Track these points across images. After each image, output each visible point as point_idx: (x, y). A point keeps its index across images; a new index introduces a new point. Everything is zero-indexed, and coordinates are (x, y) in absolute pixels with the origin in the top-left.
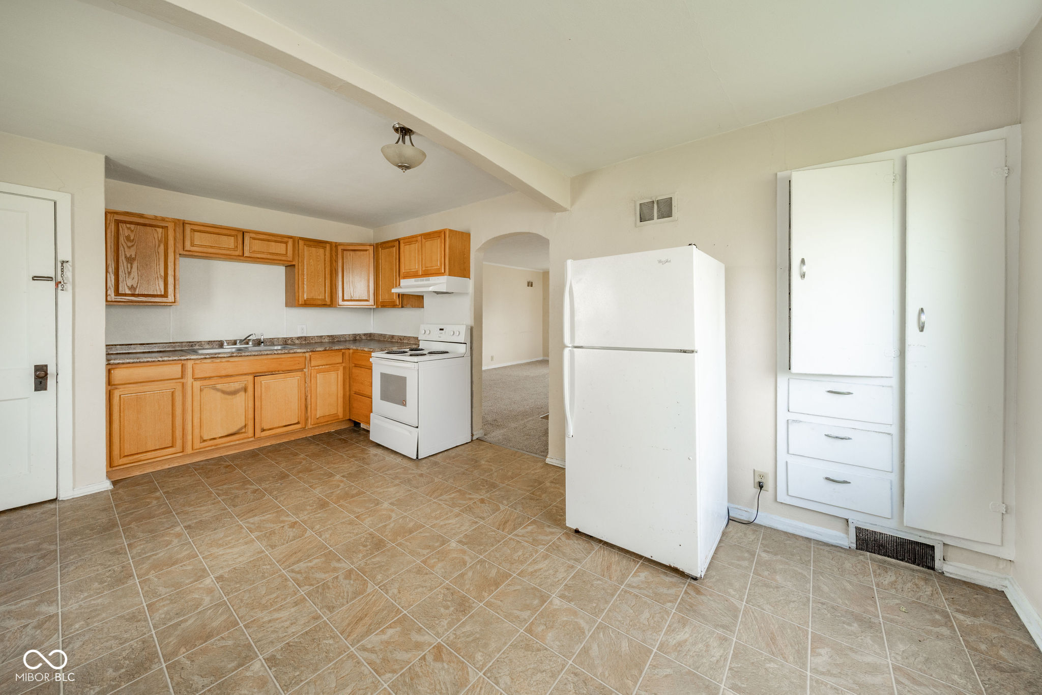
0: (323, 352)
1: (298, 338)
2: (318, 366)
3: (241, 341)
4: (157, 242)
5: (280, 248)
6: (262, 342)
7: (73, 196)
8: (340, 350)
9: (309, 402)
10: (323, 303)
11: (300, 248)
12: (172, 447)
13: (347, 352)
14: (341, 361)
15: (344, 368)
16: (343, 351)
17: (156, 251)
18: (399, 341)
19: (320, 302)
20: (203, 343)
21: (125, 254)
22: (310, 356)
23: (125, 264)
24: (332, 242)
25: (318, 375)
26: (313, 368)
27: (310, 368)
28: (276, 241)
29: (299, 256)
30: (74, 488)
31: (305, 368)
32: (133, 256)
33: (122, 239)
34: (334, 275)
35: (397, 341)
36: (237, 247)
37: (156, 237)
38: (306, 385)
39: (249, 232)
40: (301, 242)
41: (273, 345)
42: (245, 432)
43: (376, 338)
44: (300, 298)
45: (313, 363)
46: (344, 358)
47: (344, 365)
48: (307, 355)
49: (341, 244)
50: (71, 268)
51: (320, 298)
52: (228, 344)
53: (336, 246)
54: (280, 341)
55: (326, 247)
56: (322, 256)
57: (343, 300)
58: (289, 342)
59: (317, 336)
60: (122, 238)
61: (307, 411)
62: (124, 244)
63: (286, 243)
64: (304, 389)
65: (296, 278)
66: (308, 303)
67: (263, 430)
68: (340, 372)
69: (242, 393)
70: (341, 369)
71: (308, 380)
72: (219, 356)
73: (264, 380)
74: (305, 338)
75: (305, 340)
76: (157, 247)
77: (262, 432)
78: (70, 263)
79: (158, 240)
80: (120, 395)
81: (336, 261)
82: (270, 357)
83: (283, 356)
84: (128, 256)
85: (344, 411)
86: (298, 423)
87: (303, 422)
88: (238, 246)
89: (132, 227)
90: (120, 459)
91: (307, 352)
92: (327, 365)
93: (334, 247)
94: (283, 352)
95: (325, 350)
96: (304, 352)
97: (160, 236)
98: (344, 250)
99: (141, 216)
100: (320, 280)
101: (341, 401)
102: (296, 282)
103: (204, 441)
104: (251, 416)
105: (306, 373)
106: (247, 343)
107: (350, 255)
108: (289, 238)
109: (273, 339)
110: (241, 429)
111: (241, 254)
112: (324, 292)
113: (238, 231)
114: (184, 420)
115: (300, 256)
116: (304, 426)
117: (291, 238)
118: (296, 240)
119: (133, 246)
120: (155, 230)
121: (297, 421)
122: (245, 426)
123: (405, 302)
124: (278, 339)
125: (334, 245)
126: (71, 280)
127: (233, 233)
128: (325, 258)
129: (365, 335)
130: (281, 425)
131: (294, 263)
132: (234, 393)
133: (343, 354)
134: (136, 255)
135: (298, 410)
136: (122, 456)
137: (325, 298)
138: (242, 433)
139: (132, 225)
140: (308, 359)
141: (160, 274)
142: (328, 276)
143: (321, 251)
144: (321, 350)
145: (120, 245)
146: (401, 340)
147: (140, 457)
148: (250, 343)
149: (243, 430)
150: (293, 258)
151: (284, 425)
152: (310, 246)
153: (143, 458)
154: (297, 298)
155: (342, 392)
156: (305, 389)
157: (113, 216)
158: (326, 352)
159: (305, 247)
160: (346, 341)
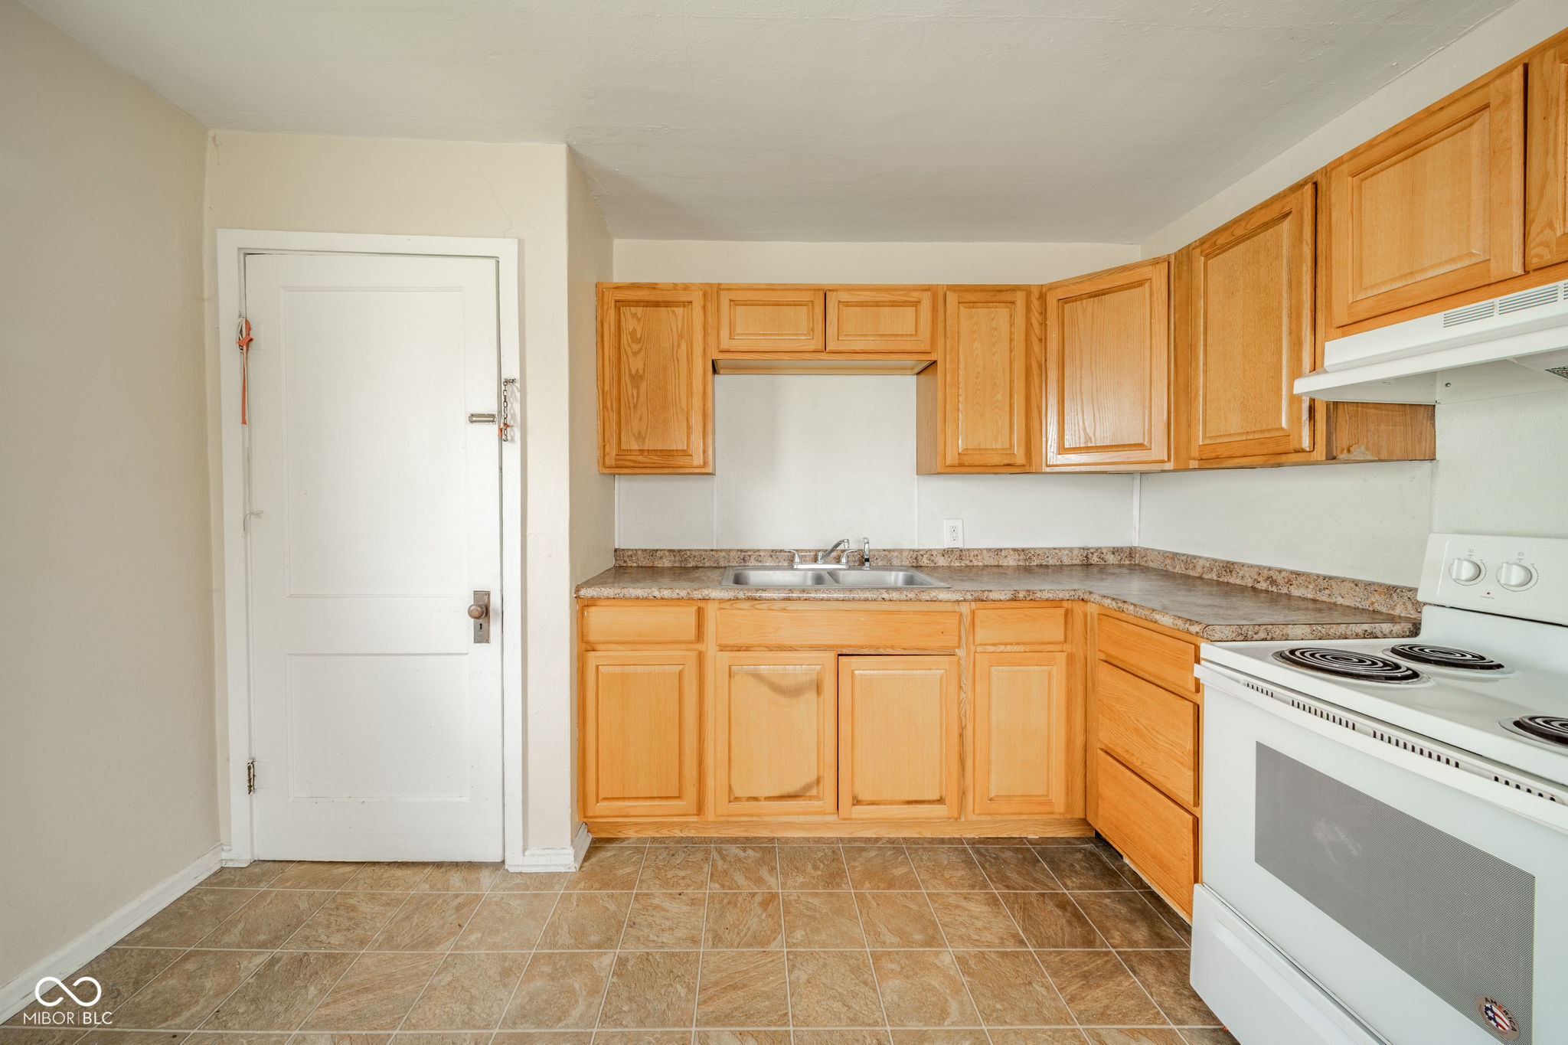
0: (1009, 604)
1: (946, 552)
2: (994, 645)
3: (827, 553)
4: (675, 337)
5: (902, 321)
6: (867, 560)
7: (521, 242)
8: (1057, 603)
9: (969, 747)
10: (1006, 462)
11: (948, 312)
12: (679, 797)
13: (1078, 608)
14: (1062, 638)
15: (1071, 659)
16: (1065, 604)
17: (675, 358)
18: (1263, 585)
19: (997, 459)
20: (762, 554)
21: (630, 370)
22: (973, 612)
23: (629, 388)
24: (1030, 286)
25: (993, 669)
26: (979, 649)
27: (973, 648)
28: (894, 304)
29: (945, 336)
30: (525, 849)
31: (959, 647)
32: (641, 372)
33: (625, 339)
34: (1036, 380)
35: (1249, 583)
36: (813, 330)
37: (674, 328)
38: (963, 695)
39: (836, 290)
40: (952, 298)
41: (889, 567)
42: (817, 798)
43: (1151, 565)
44: (948, 448)
45: (981, 635)
46: (1069, 626)
47: (1067, 647)
48: (965, 609)
49: (1053, 287)
50: (518, 394)
51: (999, 446)
52: (803, 560)
53: (1042, 297)
54: (904, 558)
55: (1013, 303)
56: (1004, 327)
57: (1062, 449)
58: (924, 561)
59: (989, 550)
60: (625, 336)
61: (963, 771)
62: (628, 348)
63: (916, 304)
64: (955, 708)
65: (940, 395)
66: (967, 460)
67: (857, 802)
68: (1059, 669)
69: (812, 695)
70: (1062, 658)
71: (967, 683)
72: (765, 595)
73: (861, 669)
74: (961, 553)
75: (961, 558)
76: (675, 348)
77: (854, 805)
78: (518, 385)
79: (678, 332)
80: (597, 667)
81: (1043, 340)
82: (872, 606)
83: (904, 607)
84: (634, 372)
85: (1069, 790)
86: (940, 801)
87: (952, 798)
88: (815, 327)
89: (639, 311)
90: (597, 802)
91: (965, 600)
92: (1018, 644)
93: (1037, 299)
94: (903, 597)
95: (1014, 599)
96: (958, 601)
97: (680, 325)
98: (1066, 300)
99: (653, 287)
100: (999, 397)
101: (1058, 759)
102: (940, 403)
103: (737, 799)
104: (830, 758)
105: (963, 663)
106: (838, 560)
107: (1084, 310)
108: (923, 290)
109: (889, 551)
110: (808, 787)
111: (821, 347)
112: (1007, 429)
113: (815, 290)
114: (702, 740)
115: (949, 335)
116: (956, 816)
117: (928, 290)
118: (938, 295)
119: (640, 350)
120: (673, 312)
121: (936, 797)
122: (818, 781)
123: (1343, 438)
124: (901, 551)
125: (1036, 294)
126: (519, 420)
127: (806, 297)
128: (1011, 333)
129: (1115, 551)
130: (898, 798)
131: (933, 357)
132: (793, 692)
133: (1068, 614)
134: (644, 370)
135: (941, 764)
136: (600, 798)
137: (1011, 446)
138: (811, 798)
139: (639, 308)
140: (967, 620)
141: (681, 407)
142: (1020, 385)
143: (1003, 313)
144: (1002, 598)
145: (622, 351)
146: (1273, 582)
147: (629, 807)
148: (844, 560)
149: (814, 792)
150: (933, 343)
151: (907, 798)
152: (972, 304)
153: (631, 812)
154: (940, 449)
155: (1062, 734)
156: (959, 705)
157: (613, 293)
158: (1014, 604)
159: (962, 309)
160: (1061, 567)
